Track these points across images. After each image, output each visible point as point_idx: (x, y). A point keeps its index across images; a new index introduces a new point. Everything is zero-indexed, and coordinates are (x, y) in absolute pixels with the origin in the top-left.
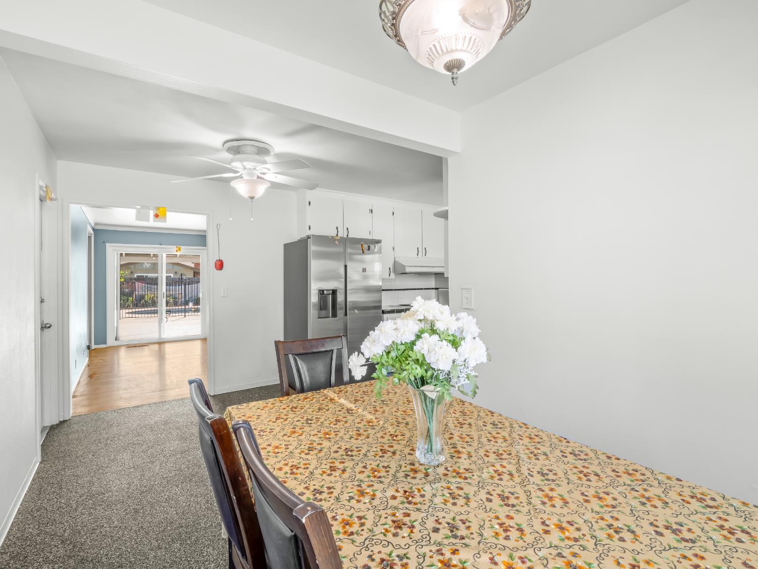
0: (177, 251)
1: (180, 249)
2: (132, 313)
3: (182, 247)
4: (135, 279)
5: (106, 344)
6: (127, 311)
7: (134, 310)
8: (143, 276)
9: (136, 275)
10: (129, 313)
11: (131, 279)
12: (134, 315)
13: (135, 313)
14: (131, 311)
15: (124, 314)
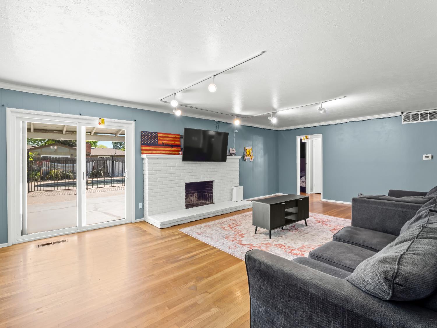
0: (100, 124)
1: (103, 122)
2: (40, 186)
3: (106, 120)
4: (42, 159)
5: (7, 242)
6: (36, 184)
7: (42, 183)
8: (48, 157)
9: (42, 156)
10: (37, 186)
11: (39, 158)
12: (42, 188)
13: (43, 186)
14: (39, 183)
15: (33, 187)
